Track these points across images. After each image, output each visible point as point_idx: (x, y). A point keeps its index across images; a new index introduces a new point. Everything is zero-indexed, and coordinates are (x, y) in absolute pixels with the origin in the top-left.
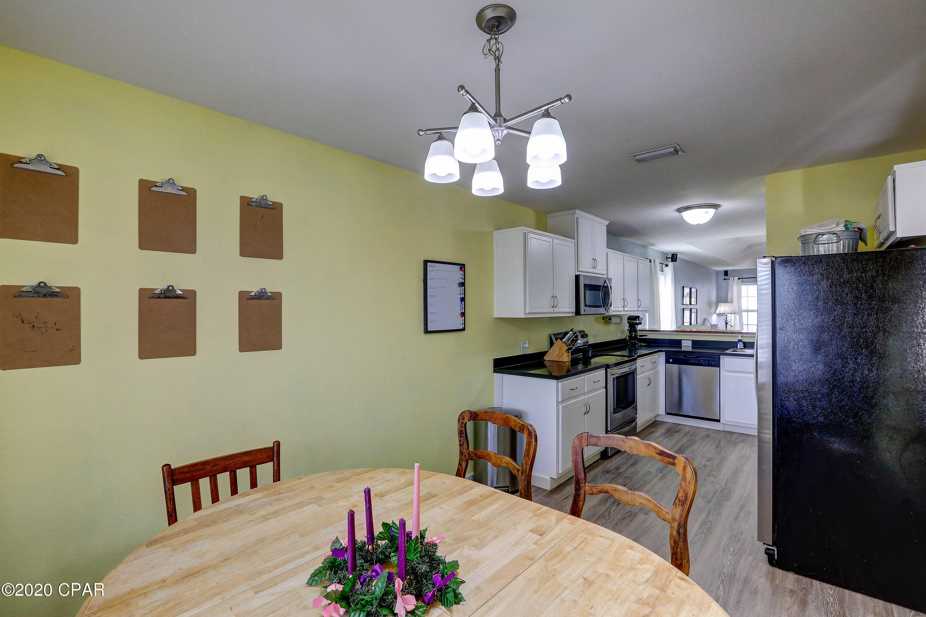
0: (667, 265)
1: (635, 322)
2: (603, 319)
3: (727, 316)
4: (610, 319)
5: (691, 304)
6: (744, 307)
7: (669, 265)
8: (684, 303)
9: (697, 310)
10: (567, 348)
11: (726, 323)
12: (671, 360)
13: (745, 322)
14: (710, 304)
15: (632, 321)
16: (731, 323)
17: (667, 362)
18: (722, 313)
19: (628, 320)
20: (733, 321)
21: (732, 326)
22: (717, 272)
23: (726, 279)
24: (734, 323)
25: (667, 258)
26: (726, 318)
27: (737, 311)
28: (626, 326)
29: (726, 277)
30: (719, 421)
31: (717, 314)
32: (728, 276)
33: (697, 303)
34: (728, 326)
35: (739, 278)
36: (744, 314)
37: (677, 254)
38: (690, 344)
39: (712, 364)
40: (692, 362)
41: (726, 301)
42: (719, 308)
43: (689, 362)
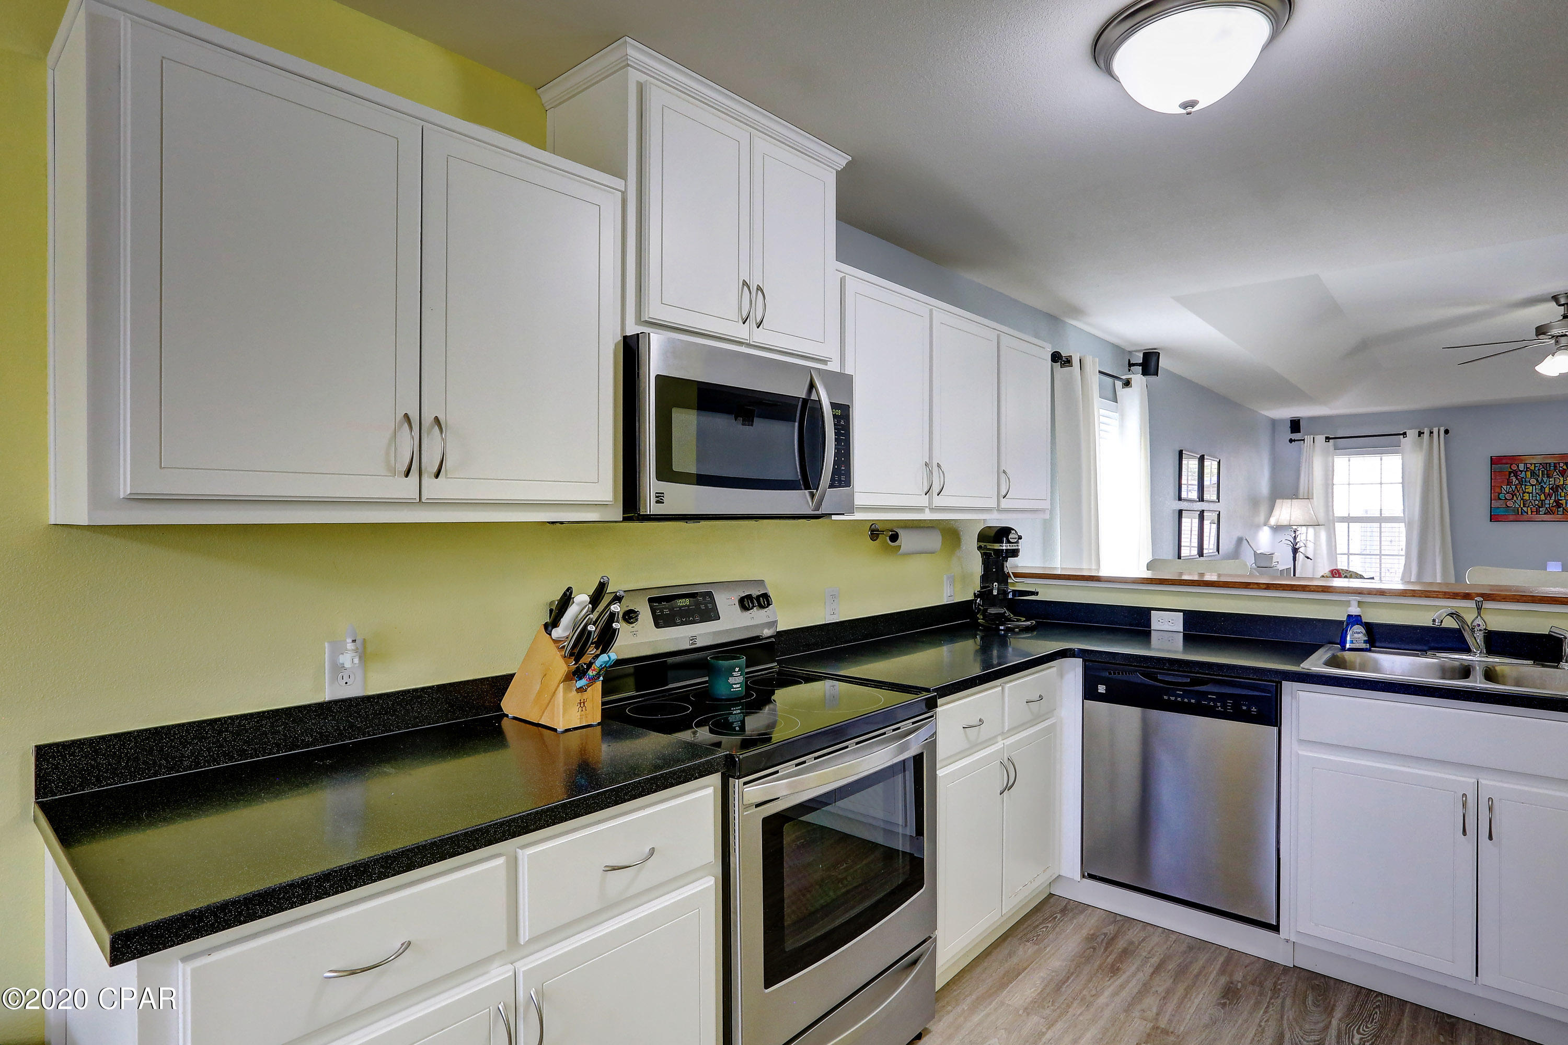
0: (1127, 383)
1: (997, 546)
2: (873, 538)
3: (1298, 533)
4: (894, 537)
5: (1201, 499)
6: (1340, 510)
7: (1133, 382)
8: (1184, 495)
9: (1219, 515)
10: (565, 669)
11: (1295, 551)
12: (1102, 689)
13: (1341, 547)
14: (1254, 502)
15: (990, 546)
16: (1306, 550)
17: (1090, 693)
18: (1285, 523)
19: (978, 541)
20: (1311, 546)
21: (1308, 558)
22: (1274, 423)
23: (1295, 441)
24: (1318, 550)
25: (1131, 365)
26: (1295, 538)
27: (1322, 517)
29: (1295, 436)
30: (1276, 928)
31: (1272, 528)
32: (1300, 432)
33: (1218, 498)
34: (1300, 556)
35: (1328, 439)
36: (1341, 528)
37: (1159, 353)
38: (1177, 623)
39: (1249, 710)
40: (1176, 699)
41: (1294, 495)
42: (1276, 512)
43: (1166, 697)
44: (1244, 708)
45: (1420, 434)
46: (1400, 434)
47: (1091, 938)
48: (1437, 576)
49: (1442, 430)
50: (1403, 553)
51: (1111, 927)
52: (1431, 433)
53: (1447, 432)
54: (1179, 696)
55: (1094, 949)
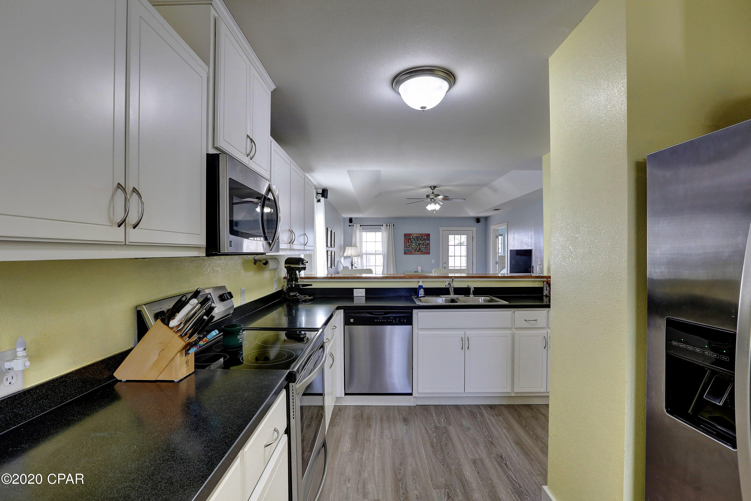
0: (319, 201)
1: (297, 266)
2: (255, 263)
3: (353, 259)
4: (266, 263)
5: (331, 247)
6: (364, 251)
7: (321, 200)
8: (328, 246)
9: (335, 253)
10: (181, 343)
11: (352, 265)
12: (352, 320)
13: (365, 262)
15: (292, 266)
16: (355, 264)
17: (347, 322)
18: (350, 255)
19: (285, 264)
20: (357, 262)
21: (356, 267)
22: (344, 219)
23: (350, 226)
24: (358, 264)
25: (317, 193)
26: (352, 261)
27: (359, 253)
28: (284, 273)
29: (351, 224)
30: (411, 394)
31: (344, 257)
32: (352, 223)
33: (334, 246)
34: (353, 267)
35: (360, 225)
36: (364, 256)
37: (327, 190)
38: (362, 293)
39: (404, 321)
40: (379, 320)
41: (351, 246)
42: (346, 252)
43: (376, 320)
44: (402, 320)
45: (387, 225)
46: (381, 225)
47: (355, 417)
48: (392, 272)
49: (392, 224)
50: (382, 265)
51: (359, 411)
52: (390, 225)
53: (393, 225)
54: (381, 319)
55: (358, 421)
